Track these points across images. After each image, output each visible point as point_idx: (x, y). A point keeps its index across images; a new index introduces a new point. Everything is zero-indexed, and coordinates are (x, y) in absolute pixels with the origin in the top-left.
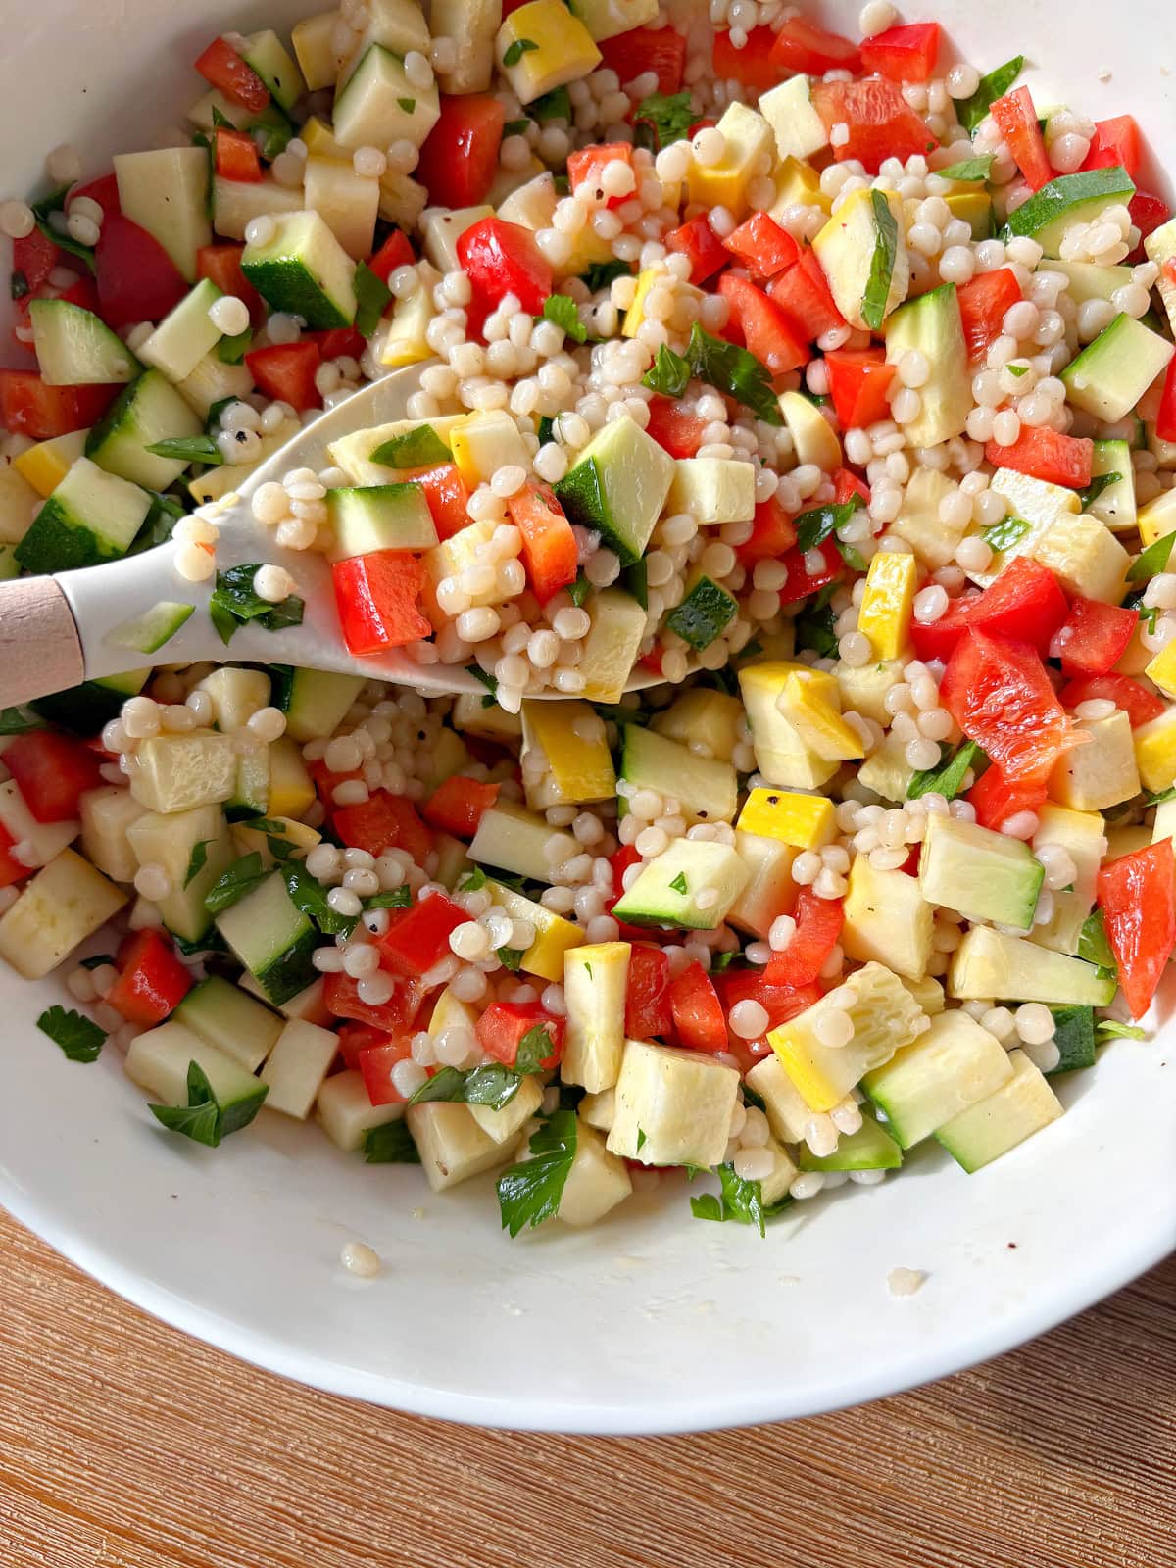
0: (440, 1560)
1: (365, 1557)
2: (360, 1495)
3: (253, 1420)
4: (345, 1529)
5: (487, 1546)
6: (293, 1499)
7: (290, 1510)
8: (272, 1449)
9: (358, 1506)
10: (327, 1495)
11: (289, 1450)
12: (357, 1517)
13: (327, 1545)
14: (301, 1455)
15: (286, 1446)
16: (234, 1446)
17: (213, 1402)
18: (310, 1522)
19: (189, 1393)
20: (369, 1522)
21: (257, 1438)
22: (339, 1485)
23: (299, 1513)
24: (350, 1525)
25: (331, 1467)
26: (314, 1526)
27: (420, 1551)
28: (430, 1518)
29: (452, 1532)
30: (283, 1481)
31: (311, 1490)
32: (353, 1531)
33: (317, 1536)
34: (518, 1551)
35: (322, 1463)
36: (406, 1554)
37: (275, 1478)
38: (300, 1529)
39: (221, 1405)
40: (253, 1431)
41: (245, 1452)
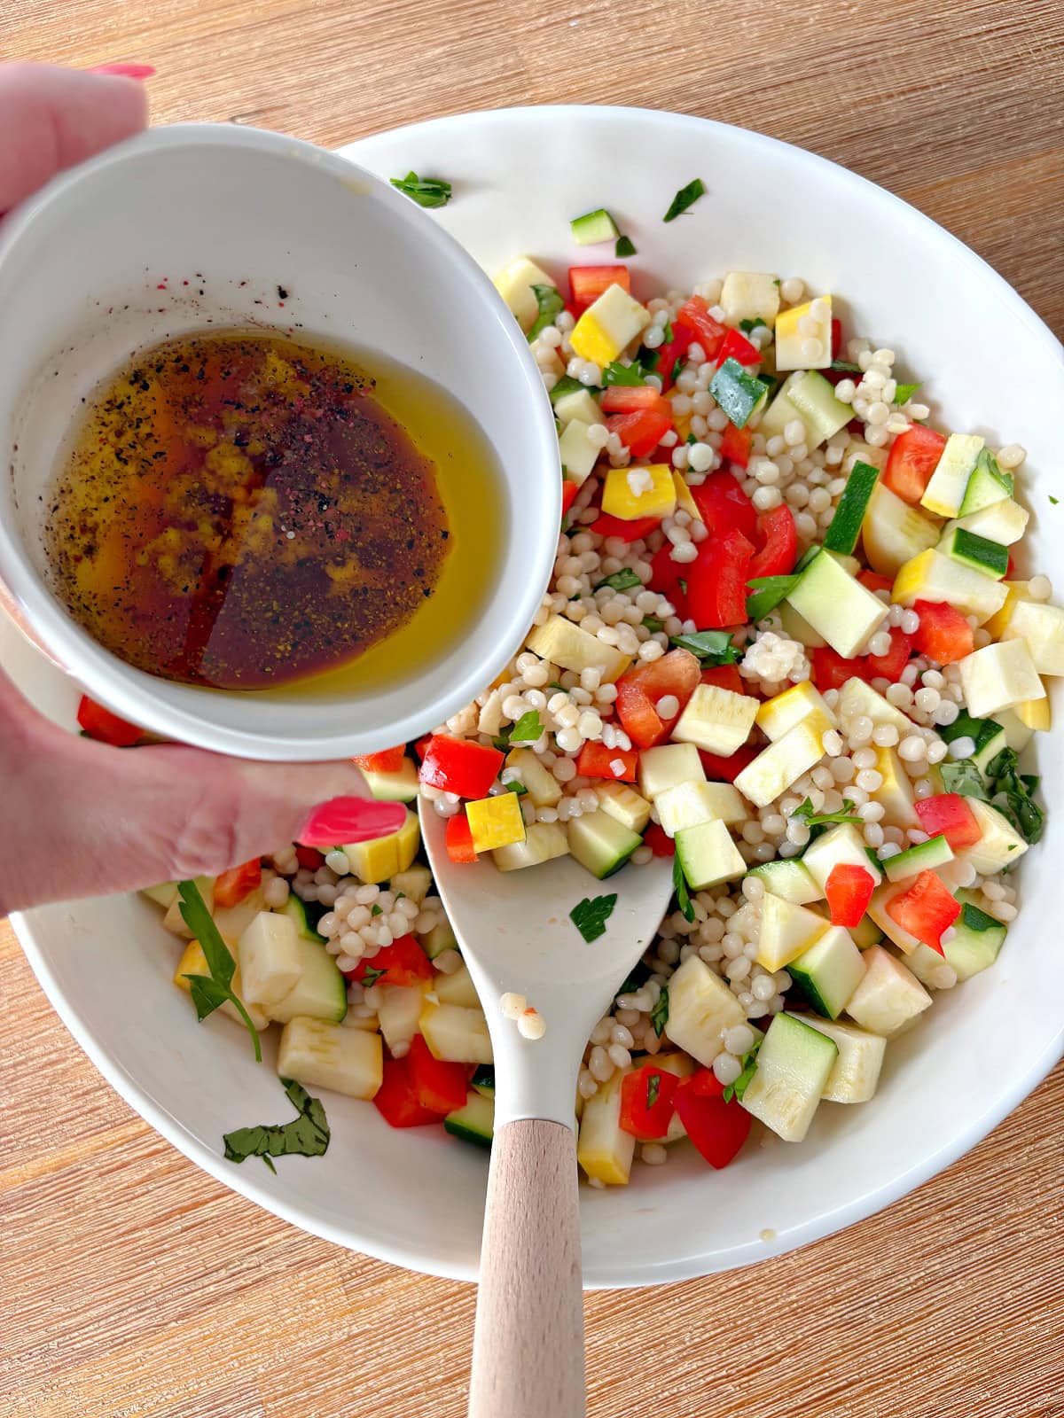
0: (820, 1322)
1: (780, 1360)
2: (747, 1330)
3: (654, 1346)
4: (756, 1356)
5: (838, 1290)
6: (714, 1368)
7: (719, 1375)
8: (679, 1351)
9: (751, 1337)
10: (730, 1348)
11: (688, 1344)
12: (757, 1343)
13: (754, 1375)
14: (697, 1340)
15: (685, 1343)
16: (656, 1372)
17: (622, 1359)
18: (734, 1371)
19: (605, 1367)
20: (765, 1340)
21: (665, 1354)
22: (732, 1335)
23: (724, 1373)
24: (756, 1352)
25: (719, 1330)
26: (738, 1371)
27: (806, 1329)
28: (795, 1305)
29: (812, 1301)
30: (700, 1363)
31: (719, 1353)
32: (761, 1353)
33: (744, 1376)
34: (856, 1277)
35: (713, 1333)
36: (800, 1337)
37: (695, 1367)
38: (734, 1380)
39: (629, 1356)
40: (660, 1352)
41: (665, 1369)
